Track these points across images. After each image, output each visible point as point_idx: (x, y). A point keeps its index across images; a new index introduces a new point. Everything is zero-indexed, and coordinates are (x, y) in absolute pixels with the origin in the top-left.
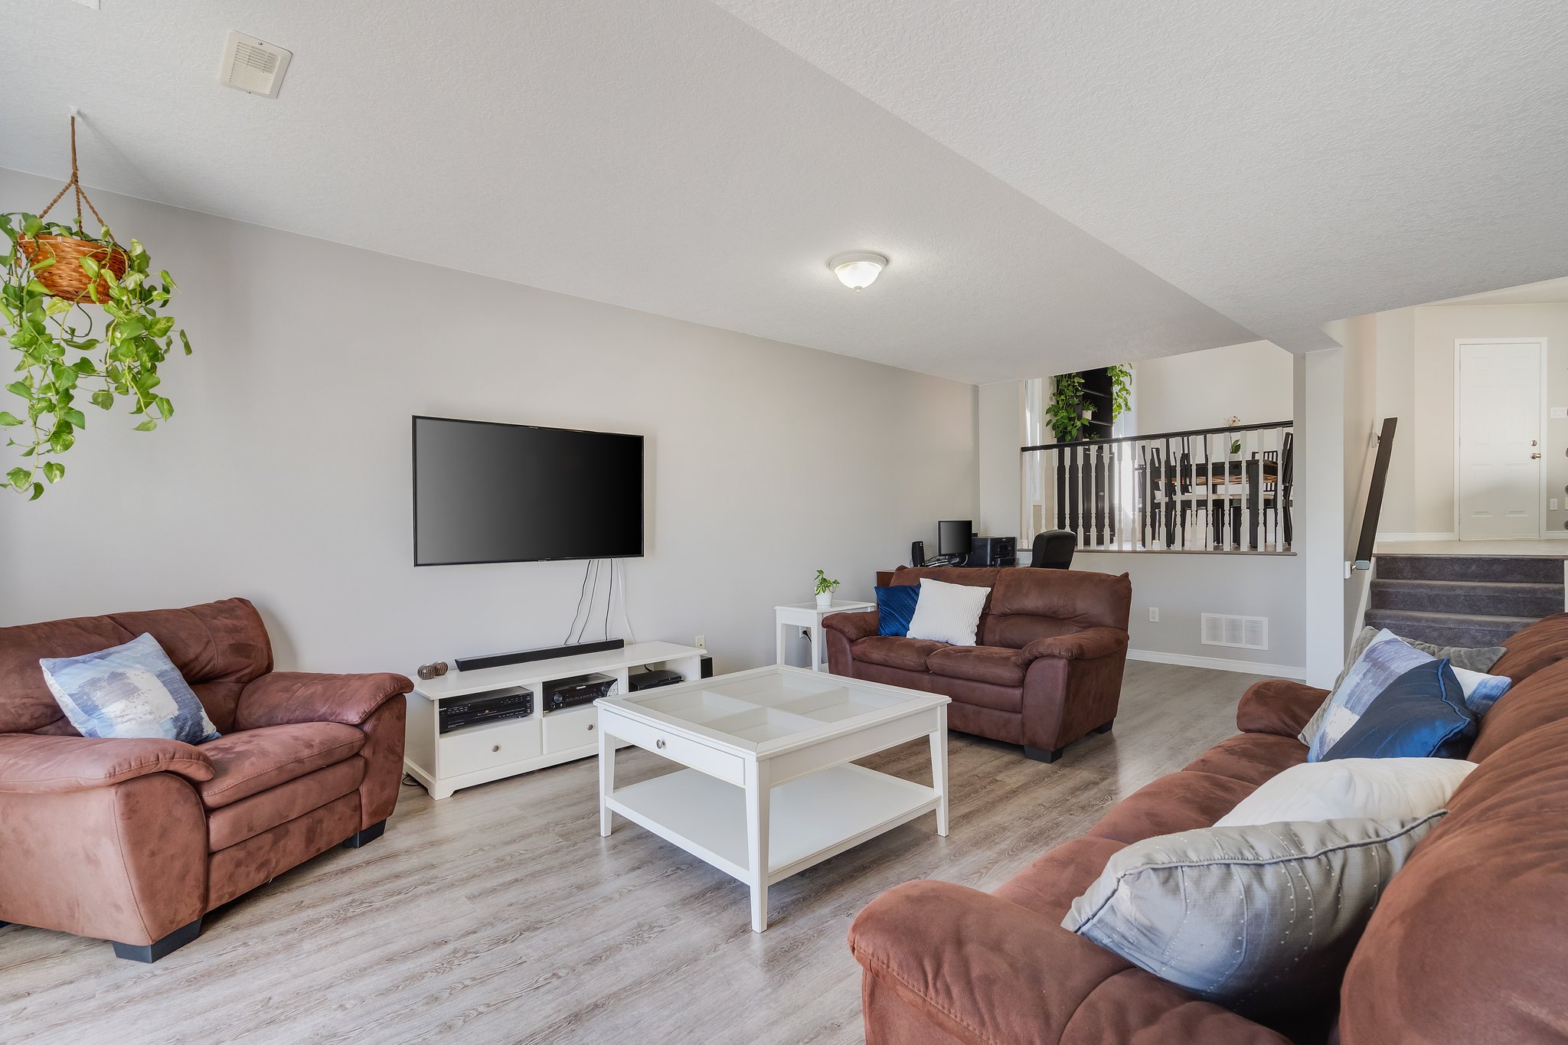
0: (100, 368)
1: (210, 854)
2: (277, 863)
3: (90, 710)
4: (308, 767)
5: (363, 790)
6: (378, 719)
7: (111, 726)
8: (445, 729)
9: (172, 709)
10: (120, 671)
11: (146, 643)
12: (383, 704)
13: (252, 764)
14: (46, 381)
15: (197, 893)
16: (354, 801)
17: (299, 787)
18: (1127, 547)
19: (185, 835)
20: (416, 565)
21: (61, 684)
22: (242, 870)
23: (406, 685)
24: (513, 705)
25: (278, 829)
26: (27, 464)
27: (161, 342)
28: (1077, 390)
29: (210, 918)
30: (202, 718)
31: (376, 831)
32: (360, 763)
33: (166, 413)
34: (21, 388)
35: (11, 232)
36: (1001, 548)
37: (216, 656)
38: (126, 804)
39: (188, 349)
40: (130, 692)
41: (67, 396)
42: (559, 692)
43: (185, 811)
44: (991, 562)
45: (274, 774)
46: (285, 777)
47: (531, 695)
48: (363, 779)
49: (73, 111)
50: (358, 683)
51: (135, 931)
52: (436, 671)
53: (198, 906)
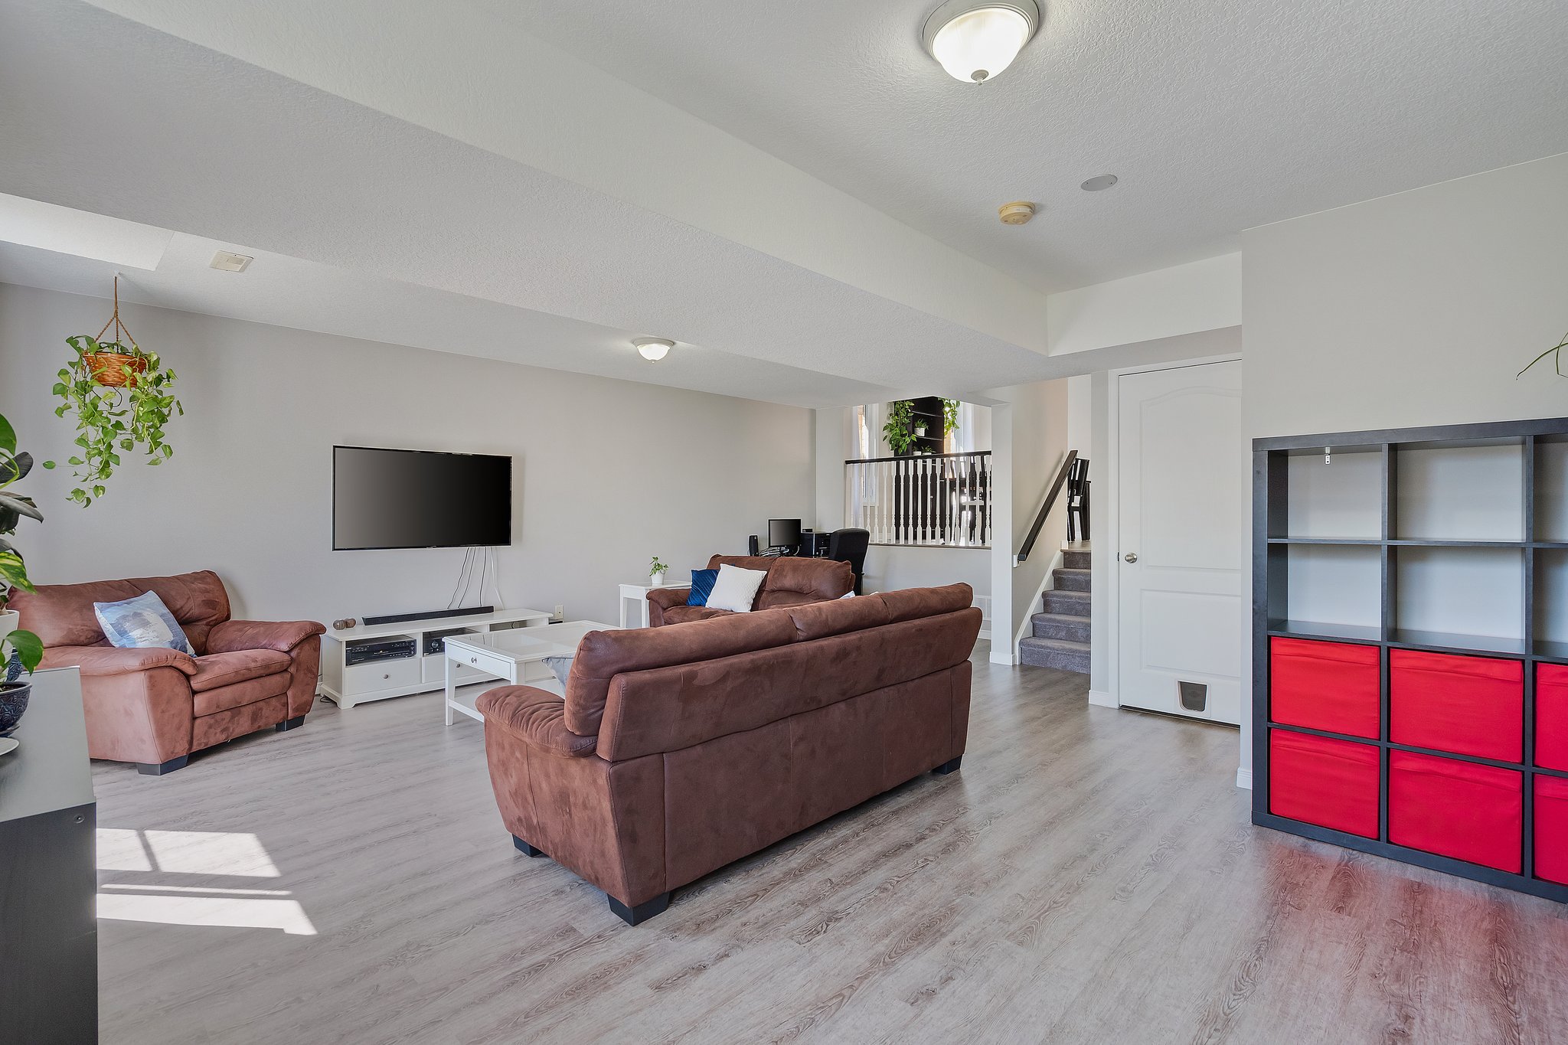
0: (128, 426)
1: (194, 718)
2: (233, 730)
3: (122, 633)
4: (253, 674)
5: (289, 693)
6: (301, 649)
7: (135, 643)
8: (349, 663)
9: (170, 637)
10: (139, 611)
11: (151, 597)
12: (304, 639)
13: (220, 668)
14: (98, 438)
15: (187, 739)
16: (284, 700)
17: (248, 685)
18: (962, 543)
19: (180, 702)
20: (334, 549)
21: (106, 618)
22: (212, 730)
23: (323, 630)
24: (401, 648)
25: (235, 709)
26: (83, 487)
27: (165, 411)
28: (908, 412)
29: (194, 757)
30: (186, 644)
31: (297, 722)
32: (288, 676)
33: (168, 454)
34: (82, 441)
35: (79, 350)
36: (825, 541)
37: (193, 606)
38: (150, 682)
39: (181, 412)
40: (145, 624)
41: (110, 446)
42: (436, 640)
43: (181, 690)
44: (815, 553)
45: (233, 675)
46: (240, 678)
47: (415, 641)
48: (289, 687)
49: (116, 274)
50: (288, 626)
51: (151, 754)
52: (347, 624)
53: (187, 746)
